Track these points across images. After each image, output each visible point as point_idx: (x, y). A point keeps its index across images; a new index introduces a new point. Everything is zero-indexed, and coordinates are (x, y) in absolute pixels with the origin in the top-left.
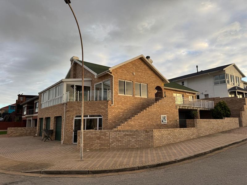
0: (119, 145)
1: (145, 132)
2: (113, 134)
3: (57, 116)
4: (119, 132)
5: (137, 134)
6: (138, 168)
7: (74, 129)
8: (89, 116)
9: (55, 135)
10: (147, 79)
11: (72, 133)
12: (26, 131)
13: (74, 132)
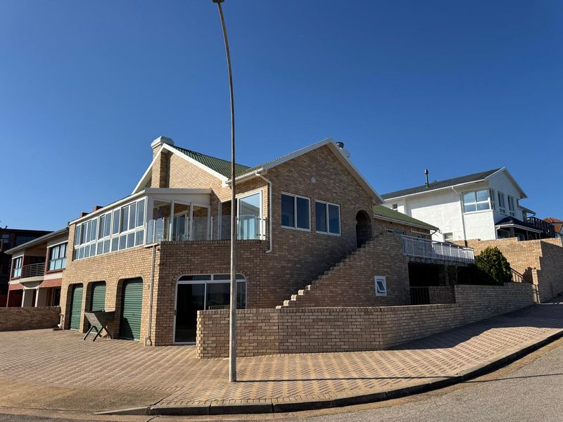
0: (303, 344)
1: (363, 313)
2: (288, 318)
3: (127, 277)
4: (303, 314)
5: (344, 317)
6: (385, 396)
7: (175, 308)
8: (212, 277)
9: (119, 324)
10: (341, 193)
11: (171, 318)
12: (31, 317)
13: (175, 317)
